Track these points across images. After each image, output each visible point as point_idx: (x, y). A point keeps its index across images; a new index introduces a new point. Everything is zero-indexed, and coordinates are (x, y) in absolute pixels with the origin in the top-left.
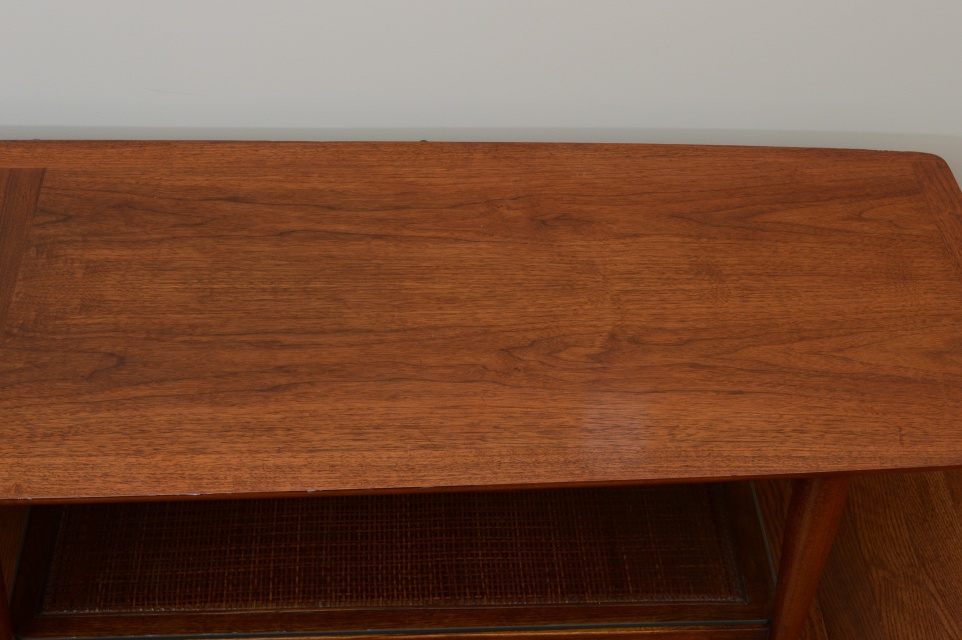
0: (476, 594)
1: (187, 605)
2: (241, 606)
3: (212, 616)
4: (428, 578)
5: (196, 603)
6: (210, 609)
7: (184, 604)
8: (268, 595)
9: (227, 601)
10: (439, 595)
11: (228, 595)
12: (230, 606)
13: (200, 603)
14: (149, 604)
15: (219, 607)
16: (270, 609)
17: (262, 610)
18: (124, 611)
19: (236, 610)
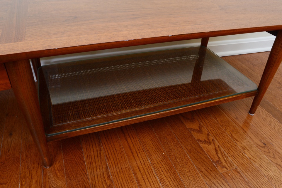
0: (185, 96)
1: (102, 115)
2: (119, 112)
3: (111, 116)
4: (170, 95)
5: (104, 113)
6: (109, 114)
7: (101, 114)
8: (126, 107)
9: (114, 111)
10: (176, 98)
11: (114, 110)
12: (116, 112)
13: (106, 113)
14: (89, 117)
15: (112, 113)
16: (129, 111)
17: (126, 111)
18: (81, 120)
19: (119, 113)
